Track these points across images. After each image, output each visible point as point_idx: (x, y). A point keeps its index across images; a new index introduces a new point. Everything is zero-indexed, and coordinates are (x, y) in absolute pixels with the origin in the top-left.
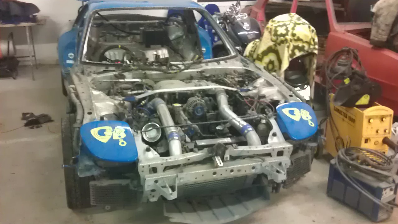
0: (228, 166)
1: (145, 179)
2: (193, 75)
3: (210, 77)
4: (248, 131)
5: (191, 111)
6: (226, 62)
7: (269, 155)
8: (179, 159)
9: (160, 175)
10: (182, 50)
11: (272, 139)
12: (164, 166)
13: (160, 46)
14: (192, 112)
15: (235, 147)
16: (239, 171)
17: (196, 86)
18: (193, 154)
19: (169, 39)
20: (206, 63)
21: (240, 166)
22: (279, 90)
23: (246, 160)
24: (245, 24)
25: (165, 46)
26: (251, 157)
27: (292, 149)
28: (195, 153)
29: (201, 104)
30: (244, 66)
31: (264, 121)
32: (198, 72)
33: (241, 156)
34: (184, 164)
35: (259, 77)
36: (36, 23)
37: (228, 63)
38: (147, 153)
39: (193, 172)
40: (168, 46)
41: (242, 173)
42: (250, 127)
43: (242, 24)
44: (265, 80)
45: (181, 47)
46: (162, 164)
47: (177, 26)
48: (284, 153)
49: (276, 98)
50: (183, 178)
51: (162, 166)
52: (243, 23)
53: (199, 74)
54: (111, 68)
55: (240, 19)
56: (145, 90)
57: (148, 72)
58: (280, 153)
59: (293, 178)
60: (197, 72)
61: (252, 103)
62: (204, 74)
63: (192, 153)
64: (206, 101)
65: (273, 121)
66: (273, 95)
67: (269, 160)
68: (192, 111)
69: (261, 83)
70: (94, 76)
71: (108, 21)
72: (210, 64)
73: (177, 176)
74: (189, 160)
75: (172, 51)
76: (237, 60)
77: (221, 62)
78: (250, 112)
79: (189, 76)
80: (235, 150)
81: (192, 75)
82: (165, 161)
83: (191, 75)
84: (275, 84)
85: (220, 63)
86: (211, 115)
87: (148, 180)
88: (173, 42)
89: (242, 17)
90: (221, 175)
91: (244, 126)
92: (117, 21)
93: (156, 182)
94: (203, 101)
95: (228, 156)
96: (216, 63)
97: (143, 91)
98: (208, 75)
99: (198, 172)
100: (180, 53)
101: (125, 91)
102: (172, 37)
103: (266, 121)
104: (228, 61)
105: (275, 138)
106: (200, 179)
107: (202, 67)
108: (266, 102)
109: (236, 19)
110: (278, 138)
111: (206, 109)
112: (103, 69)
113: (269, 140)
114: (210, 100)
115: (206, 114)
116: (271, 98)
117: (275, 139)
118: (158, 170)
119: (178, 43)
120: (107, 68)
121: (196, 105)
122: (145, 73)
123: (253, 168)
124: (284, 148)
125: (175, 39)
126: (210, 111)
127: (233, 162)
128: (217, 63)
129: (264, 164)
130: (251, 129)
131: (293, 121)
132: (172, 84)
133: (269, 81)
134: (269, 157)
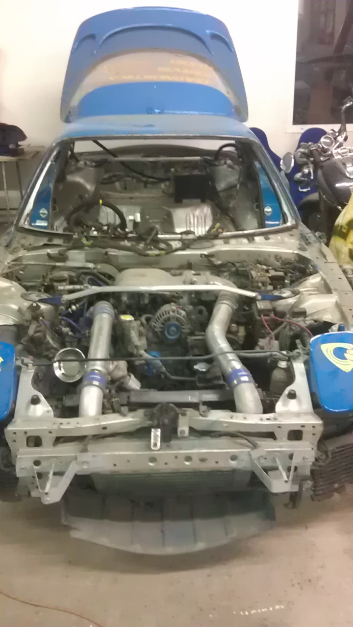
0: (181, 449)
1: (17, 456)
2: (193, 261)
3: (222, 265)
4: (240, 382)
5: (158, 330)
6: (267, 239)
7: (271, 435)
8: (83, 426)
9: (46, 451)
10: (234, 208)
11: (284, 404)
12: (54, 435)
13: (199, 201)
14: (161, 332)
15: (202, 413)
16: (203, 460)
17: (184, 283)
18: (115, 419)
19: (214, 188)
20: (227, 240)
21: (205, 451)
22: (339, 302)
23: (223, 441)
24: (347, 166)
25: (208, 201)
26: (232, 435)
27: (320, 430)
28: (121, 417)
29: (178, 319)
30: (300, 249)
31: (283, 364)
32: (203, 256)
33: (214, 432)
34: (94, 436)
35: (315, 272)
36: (18, 158)
37: (271, 241)
38: (32, 406)
39: (108, 453)
40: (212, 200)
41: (210, 465)
42: (244, 375)
43: (342, 167)
44: (323, 279)
45: (232, 204)
46: (50, 432)
47: (230, 166)
48: (304, 436)
49: (327, 318)
50: (87, 463)
51: (50, 435)
52: (344, 164)
53: (205, 259)
54: (56, 241)
55: (339, 157)
56: (85, 285)
57: (112, 252)
58: (296, 435)
59: (334, 483)
60: (201, 255)
61: (275, 324)
62: (213, 259)
63: (116, 415)
64: (188, 314)
65: (299, 367)
66: (325, 311)
67: (267, 446)
68: (160, 330)
69: (313, 285)
70: (22, 253)
71: (115, 156)
72: (233, 241)
73: (76, 458)
74: (105, 428)
75: (219, 211)
76: (292, 235)
77: (257, 238)
78: (262, 342)
79: (185, 262)
80: (201, 418)
81: (190, 261)
82: (55, 427)
83: (188, 262)
84: (336, 290)
85: (253, 240)
86: (196, 340)
87: (21, 458)
88: (221, 194)
89: (343, 153)
90: (166, 464)
91: (236, 371)
92: (143, 157)
93: (37, 463)
94: (183, 313)
95: (187, 430)
96: (245, 241)
97: (82, 287)
98: (219, 262)
99: (117, 453)
100: (231, 215)
101: (55, 284)
102: (221, 186)
103: (287, 365)
104: (270, 236)
105: (293, 402)
106: (123, 468)
107: (213, 246)
108: (299, 326)
109: (334, 157)
110: (300, 403)
111: (186, 329)
112: (44, 241)
113: (279, 406)
114: (200, 312)
115: (186, 338)
116: (315, 317)
117: (293, 405)
118: (44, 442)
119: (230, 197)
120: (50, 240)
121: (169, 319)
122: (106, 253)
123: (234, 458)
124: (303, 426)
125: (223, 191)
126: (197, 333)
127: (197, 441)
128: (249, 240)
129: (255, 454)
130: (246, 379)
131: (336, 371)
132: (143, 275)
133: (328, 281)
134: (271, 440)
